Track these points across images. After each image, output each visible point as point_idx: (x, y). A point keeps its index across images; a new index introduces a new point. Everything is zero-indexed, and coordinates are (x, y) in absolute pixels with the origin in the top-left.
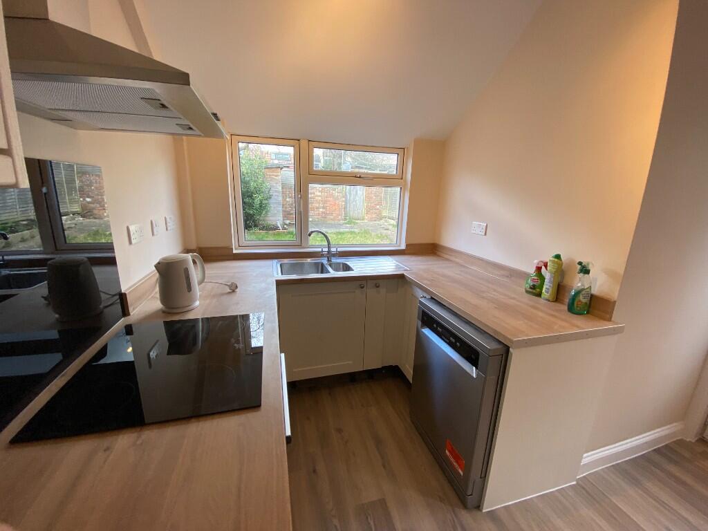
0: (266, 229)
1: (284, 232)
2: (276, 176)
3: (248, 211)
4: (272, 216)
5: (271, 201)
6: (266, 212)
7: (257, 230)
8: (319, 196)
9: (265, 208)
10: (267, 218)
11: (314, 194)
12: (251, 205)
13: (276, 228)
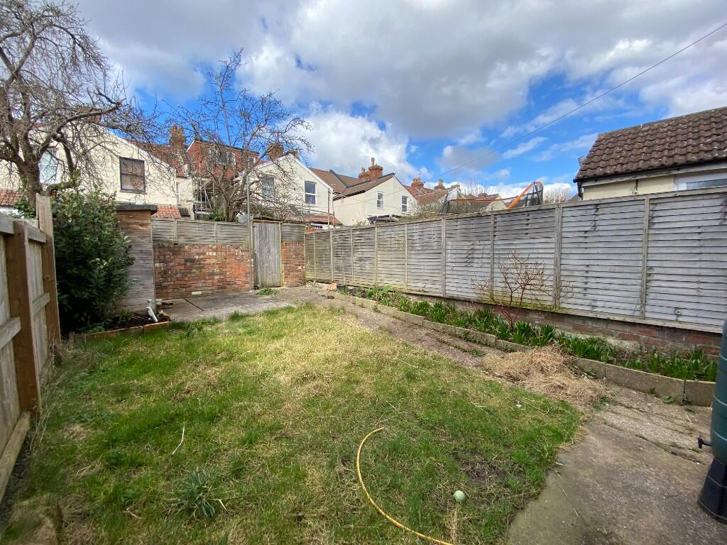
0: (123, 325)
1: (163, 326)
2: (141, 225)
3: (78, 294)
4: (133, 297)
5: (133, 269)
6: (122, 291)
7: (99, 330)
8: (213, 257)
9: (119, 284)
10: (124, 302)
11: (204, 254)
12: (83, 282)
13: (145, 318)
